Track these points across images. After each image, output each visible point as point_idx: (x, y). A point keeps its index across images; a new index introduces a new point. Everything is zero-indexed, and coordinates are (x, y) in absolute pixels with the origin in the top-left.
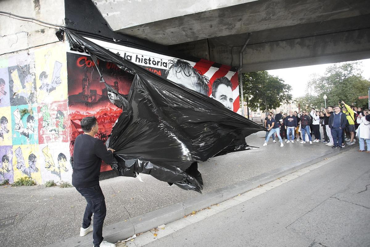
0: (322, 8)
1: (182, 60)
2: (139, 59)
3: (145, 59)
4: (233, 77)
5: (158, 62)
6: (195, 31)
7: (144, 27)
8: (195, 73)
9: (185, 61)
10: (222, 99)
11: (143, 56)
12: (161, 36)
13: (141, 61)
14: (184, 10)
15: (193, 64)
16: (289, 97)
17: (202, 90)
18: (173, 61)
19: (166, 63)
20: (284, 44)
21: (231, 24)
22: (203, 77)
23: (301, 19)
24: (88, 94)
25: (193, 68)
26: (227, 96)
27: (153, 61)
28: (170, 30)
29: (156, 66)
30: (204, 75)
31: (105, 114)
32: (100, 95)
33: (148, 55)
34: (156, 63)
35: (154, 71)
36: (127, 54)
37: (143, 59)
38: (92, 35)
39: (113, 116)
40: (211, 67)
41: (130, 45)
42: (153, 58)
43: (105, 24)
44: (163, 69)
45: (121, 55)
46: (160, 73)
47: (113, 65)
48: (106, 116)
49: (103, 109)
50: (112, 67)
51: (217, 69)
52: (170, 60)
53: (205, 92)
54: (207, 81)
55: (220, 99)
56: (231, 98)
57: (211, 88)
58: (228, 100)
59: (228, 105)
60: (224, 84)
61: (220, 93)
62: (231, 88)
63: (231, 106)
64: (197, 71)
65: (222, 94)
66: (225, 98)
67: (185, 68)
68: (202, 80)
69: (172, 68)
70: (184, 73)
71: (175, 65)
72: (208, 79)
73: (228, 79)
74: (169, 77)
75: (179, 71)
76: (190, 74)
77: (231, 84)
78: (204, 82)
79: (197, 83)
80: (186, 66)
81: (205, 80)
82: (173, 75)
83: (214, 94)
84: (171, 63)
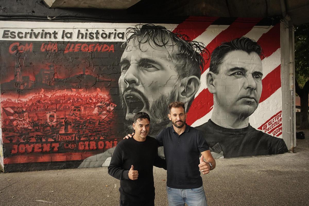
1: (151, 25)
2: (82, 34)
3: (90, 33)
4: (264, 35)
5: (110, 34)
9: (156, 25)
10: (233, 74)
11: (87, 30)
13: (84, 37)
15: (171, 28)
17: (188, 63)
18: (134, 29)
19: (123, 34)
22: (193, 43)
24: (20, 81)
25: (172, 33)
26: (247, 68)
27: (103, 34)
29: (107, 40)
30: (194, 40)
31: (39, 102)
32: (33, 81)
33: (96, 27)
34: (106, 36)
35: (103, 46)
36: (67, 31)
37: (88, 33)
38: (24, 17)
39: (47, 103)
40: (211, 26)
41: (70, 19)
42: (103, 29)
43: (40, 2)
44: (118, 42)
45: (59, 34)
46: (112, 48)
47: (49, 46)
48: (39, 103)
49: (36, 96)
50: (48, 49)
51: (225, 27)
52: (130, 28)
53: (195, 67)
54: (200, 48)
55: (229, 74)
56: (256, 71)
57: (208, 59)
58: (250, 76)
59: (249, 84)
60: (240, 49)
61: (229, 65)
62: (258, 54)
63: (256, 85)
64: (180, 37)
65: (233, 67)
66: (241, 72)
67: (157, 35)
68: (189, 48)
69: (132, 38)
70: (153, 42)
71: (138, 34)
72: (201, 46)
73: (251, 40)
74: (127, 51)
75: (146, 41)
76: (166, 42)
77: (260, 47)
78: (194, 51)
79: (177, 55)
80: (159, 32)
81: (196, 47)
82: (134, 48)
83: (216, 67)
84: (132, 32)
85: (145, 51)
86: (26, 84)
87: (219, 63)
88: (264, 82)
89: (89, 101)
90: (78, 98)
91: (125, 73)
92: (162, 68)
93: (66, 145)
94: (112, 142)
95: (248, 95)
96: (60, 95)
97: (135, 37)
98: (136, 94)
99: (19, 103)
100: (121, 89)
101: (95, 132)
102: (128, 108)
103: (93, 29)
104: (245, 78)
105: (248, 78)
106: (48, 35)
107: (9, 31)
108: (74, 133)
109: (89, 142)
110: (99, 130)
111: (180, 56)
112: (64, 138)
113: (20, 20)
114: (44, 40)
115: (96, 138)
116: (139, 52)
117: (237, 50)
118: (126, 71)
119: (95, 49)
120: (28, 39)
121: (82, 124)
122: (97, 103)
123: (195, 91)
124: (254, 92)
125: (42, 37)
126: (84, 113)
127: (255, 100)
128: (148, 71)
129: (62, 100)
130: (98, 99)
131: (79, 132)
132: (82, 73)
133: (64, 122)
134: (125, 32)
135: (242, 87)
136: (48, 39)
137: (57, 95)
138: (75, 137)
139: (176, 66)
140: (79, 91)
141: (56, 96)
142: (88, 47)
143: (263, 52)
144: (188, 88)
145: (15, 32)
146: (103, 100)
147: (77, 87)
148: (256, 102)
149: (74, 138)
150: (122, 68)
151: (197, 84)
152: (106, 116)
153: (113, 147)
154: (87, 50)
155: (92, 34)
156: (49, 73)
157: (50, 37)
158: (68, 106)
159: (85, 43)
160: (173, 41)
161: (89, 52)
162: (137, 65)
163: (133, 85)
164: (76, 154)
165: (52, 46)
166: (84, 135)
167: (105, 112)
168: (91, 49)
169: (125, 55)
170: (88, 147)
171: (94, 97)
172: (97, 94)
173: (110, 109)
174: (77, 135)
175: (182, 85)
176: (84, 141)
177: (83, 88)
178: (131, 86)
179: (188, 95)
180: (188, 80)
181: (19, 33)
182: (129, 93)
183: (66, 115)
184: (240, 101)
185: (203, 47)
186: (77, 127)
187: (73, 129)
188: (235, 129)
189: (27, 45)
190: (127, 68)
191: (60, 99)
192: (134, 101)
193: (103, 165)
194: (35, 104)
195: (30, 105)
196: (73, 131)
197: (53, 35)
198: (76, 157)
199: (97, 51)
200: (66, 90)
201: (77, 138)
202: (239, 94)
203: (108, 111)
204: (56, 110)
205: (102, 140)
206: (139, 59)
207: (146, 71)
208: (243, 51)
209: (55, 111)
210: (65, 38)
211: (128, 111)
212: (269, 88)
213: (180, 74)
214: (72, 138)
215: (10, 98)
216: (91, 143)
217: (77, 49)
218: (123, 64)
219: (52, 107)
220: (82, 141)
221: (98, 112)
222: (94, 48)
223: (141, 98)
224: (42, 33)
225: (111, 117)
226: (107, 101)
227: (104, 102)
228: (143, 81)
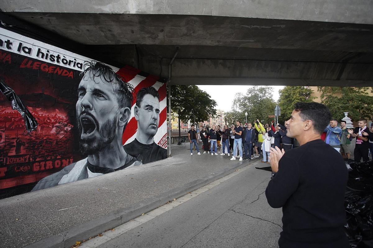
0: (234, 34)
1: (102, 63)
2: (43, 54)
3: (51, 56)
4: (161, 88)
5: (70, 61)
6: (115, 33)
7: (49, 16)
8: (117, 80)
10: (147, 109)
12: (75, 32)
13: (45, 57)
14: (99, 7)
15: (115, 70)
16: (214, 112)
17: (124, 98)
18: (90, 63)
19: (81, 65)
20: (209, 62)
21: (153, 34)
22: (127, 84)
23: (219, 41)
25: (116, 74)
26: (153, 106)
27: (63, 59)
28: (84, 27)
29: (67, 66)
30: (128, 82)
33: (57, 51)
34: (67, 62)
35: (63, 71)
36: (24, 45)
37: (49, 55)
40: (137, 75)
42: (64, 55)
44: (77, 70)
45: (14, 45)
46: (71, 75)
51: (144, 78)
52: (87, 61)
53: (128, 101)
54: (131, 89)
55: (145, 109)
56: (157, 108)
57: (135, 97)
58: (154, 111)
59: (154, 116)
61: (145, 103)
62: (158, 98)
63: (157, 117)
64: (120, 78)
65: (147, 104)
66: (151, 108)
67: (106, 72)
68: (126, 87)
69: (88, 70)
70: (103, 78)
71: (93, 68)
73: (155, 89)
74: (84, 80)
75: (98, 75)
76: (112, 80)
77: (159, 95)
78: (128, 90)
79: (118, 90)
80: (107, 70)
81: (129, 87)
82: (90, 79)
83: (139, 103)
84: (88, 65)
85: (98, 83)
87: (141, 101)
88: (160, 115)
89: (47, 121)
91: (82, 99)
92: (109, 99)
93: (17, 168)
94: (68, 160)
95: (153, 123)
96: (12, 112)
97: (91, 70)
98: (90, 117)
100: (78, 112)
101: (52, 151)
102: (83, 129)
103: (55, 53)
104: (152, 112)
108: (28, 155)
109: (45, 162)
110: (56, 149)
111: (120, 92)
112: (15, 160)
115: (53, 158)
116: (93, 83)
117: (149, 94)
118: (83, 97)
119: (55, 72)
121: (37, 144)
122: (55, 123)
123: (128, 118)
124: (156, 121)
126: (40, 133)
128: (99, 99)
129: (14, 118)
130: (56, 119)
131: (34, 152)
132: (41, 92)
133: (15, 143)
135: (151, 118)
137: (8, 112)
138: (29, 158)
139: (118, 99)
140: (36, 110)
141: (5, 112)
142: (49, 68)
144: (124, 116)
146: (61, 121)
147: (34, 105)
148: (157, 127)
149: (27, 160)
150: (79, 93)
151: (129, 113)
152: (64, 135)
153: (69, 164)
154: (48, 71)
155: (52, 57)
157: (1, 45)
158: (22, 125)
159: (45, 63)
161: (49, 73)
162: (91, 93)
163: (88, 110)
164: (30, 176)
165: (4, 56)
166: (41, 156)
167: (62, 132)
168: (52, 71)
169: (82, 83)
170: (44, 167)
171: (52, 117)
172: (56, 115)
173: (67, 129)
174: (31, 156)
175: (121, 113)
176: (39, 162)
177: (40, 108)
178: (86, 110)
179: (124, 120)
180: (124, 110)
182: (84, 116)
183: (18, 135)
184: (150, 126)
185: (133, 88)
186: (32, 147)
187: (26, 150)
188: (148, 145)
190: (84, 94)
191: (11, 116)
192: (89, 123)
193: (59, 184)
196: (26, 152)
197: (5, 44)
198: (29, 180)
199: (57, 73)
201: (31, 159)
202: (150, 122)
203: (65, 131)
204: (5, 129)
205: (58, 159)
206: (93, 89)
208: (152, 95)
209: (3, 129)
210: (22, 51)
211: (83, 132)
212: (162, 119)
213: (120, 105)
214: (25, 159)
216: (47, 162)
217: (36, 67)
218: (80, 90)
220: (38, 162)
221: (56, 132)
222: (55, 70)
223: (93, 121)
225: (68, 137)
226: (65, 122)
227: (62, 123)
228: (95, 107)
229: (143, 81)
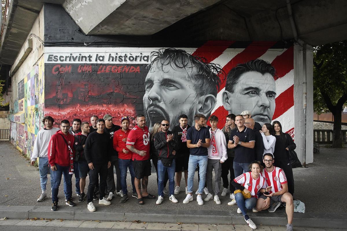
1: (172, 49)
2: (113, 57)
3: (120, 57)
4: (278, 57)
5: (136, 57)
8: (194, 62)
9: (177, 49)
10: (247, 93)
11: (117, 54)
13: (114, 60)
15: (190, 51)
17: (205, 83)
18: (157, 52)
19: (148, 57)
22: (210, 65)
24: (61, 97)
25: (191, 56)
27: (130, 57)
28: (127, 23)
29: (134, 62)
30: (211, 62)
32: (71, 98)
33: (124, 51)
34: (133, 59)
35: (130, 68)
36: (100, 55)
37: (118, 56)
38: (65, 44)
39: (82, 116)
40: (228, 49)
41: (103, 44)
42: (130, 53)
43: (78, 31)
44: (144, 64)
45: (93, 57)
46: (138, 69)
47: (84, 68)
48: (75, 116)
49: (73, 110)
50: (83, 70)
51: (240, 50)
52: (154, 52)
53: (212, 86)
54: (217, 70)
55: (244, 93)
56: (269, 90)
57: (224, 80)
58: (263, 95)
59: (263, 103)
60: (255, 70)
61: (244, 84)
62: (272, 75)
63: (270, 103)
64: (199, 59)
65: (248, 87)
66: (256, 91)
67: (178, 57)
68: (207, 69)
69: (156, 61)
70: (174, 64)
71: (162, 57)
72: (218, 68)
73: (265, 62)
74: (151, 72)
75: (168, 63)
76: (185, 64)
77: (274, 69)
78: (211, 72)
79: (196, 75)
80: (179, 54)
81: (213, 69)
82: (157, 70)
83: (231, 87)
84: (156, 55)
85: (167, 72)
86: (65, 100)
87: (234, 83)
88: (277, 100)
89: (117, 115)
90: (108, 113)
91: (149, 91)
92: (182, 87)
95: (261, 113)
96: (93, 110)
97: (158, 59)
98: (159, 110)
99: (59, 116)
100: (145, 106)
102: (151, 122)
103: (122, 53)
104: (259, 97)
105: (261, 97)
106: (84, 59)
107: (52, 55)
111: (198, 77)
113: (62, 46)
114: (81, 62)
116: (161, 73)
117: (251, 71)
118: (150, 90)
119: (123, 71)
120: (68, 62)
123: (211, 108)
124: (267, 110)
125: (79, 60)
127: (268, 117)
128: (169, 90)
129: (95, 114)
130: (125, 113)
132: (112, 91)
134: (150, 56)
135: (256, 106)
136: (84, 62)
137: (91, 110)
139: (195, 85)
140: (109, 107)
141: (89, 110)
142: (118, 68)
143: (277, 73)
144: (205, 106)
145: (57, 56)
146: (129, 115)
147: (107, 103)
148: (269, 119)
150: (146, 86)
151: (214, 101)
154: (117, 71)
155: (121, 58)
156: (84, 90)
157: (86, 60)
159: (115, 65)
160: (192, 63)
161: (118, 73)
162: (160, 84)
163: (156, 102)
165: (87, 68)
168: (120, 70)
169: (149, 76)
171: (121, 111)
172: (125, 109)
173: (135, 123)
175: (199, 103)
177: (112, 104)
178: (154, 103)
179: (205, 111)
180: (205, 98)
181: (61, 57)
182: (152, 109)
184: (254, 118)
185: (220, 69)
189: (67, 66)
190: (151, 87)
192: (157, 116)
194: (72, 117)
195: (68, 118)
197: (88, 59)
199: (125, 71)
200: (98, 105)
202: (254, 112)
203: (133, 124)
206: (161, 79)
207: (168, 90)
208: (257, 72)
210: (98, 60)
211: (150, 125)
212: (282, 106)
213: (198, 93)
215: (52, 111)
217: (108, 70)
218: (147, 83)
219: (86, 120)
222: (123, 69)
223: (162, 114)
224: (79, 57)
226: (133, 115)
227: (130, 117)
228: (165, 99)
229: (238, 55)
